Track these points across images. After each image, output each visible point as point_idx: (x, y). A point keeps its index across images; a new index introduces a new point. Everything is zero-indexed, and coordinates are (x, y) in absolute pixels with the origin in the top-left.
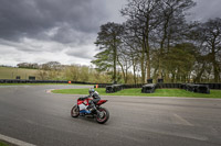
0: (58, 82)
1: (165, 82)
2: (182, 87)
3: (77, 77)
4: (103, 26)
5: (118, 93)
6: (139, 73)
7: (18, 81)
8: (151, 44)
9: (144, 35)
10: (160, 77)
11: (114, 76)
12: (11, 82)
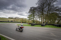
0: (18, 22)
1: (48, 23)
2: (53, 25)
6: (40, 21)
7: (8, 22)
8: (44, 12)
9: (42, 10)
10: (47, 22)
11: (33, 21)
12: (7, 22)
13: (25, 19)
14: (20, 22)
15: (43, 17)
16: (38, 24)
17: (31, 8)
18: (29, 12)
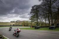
0: (20, 26)
3: (25, 24)
4: (32, 7)
5: (39, 29)
8: (52, 10)
10: (58, 23)
11: (37, 23)
13: (27, 21)
14: (22, 25)
15: (51, 16)
16: (44, 27)
17: (33, 7)
18: (31, 13)
